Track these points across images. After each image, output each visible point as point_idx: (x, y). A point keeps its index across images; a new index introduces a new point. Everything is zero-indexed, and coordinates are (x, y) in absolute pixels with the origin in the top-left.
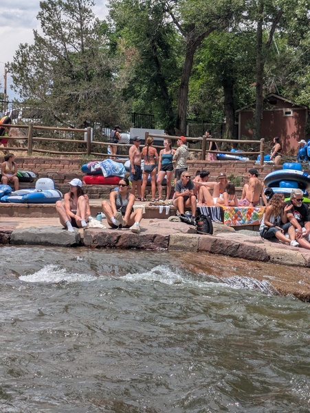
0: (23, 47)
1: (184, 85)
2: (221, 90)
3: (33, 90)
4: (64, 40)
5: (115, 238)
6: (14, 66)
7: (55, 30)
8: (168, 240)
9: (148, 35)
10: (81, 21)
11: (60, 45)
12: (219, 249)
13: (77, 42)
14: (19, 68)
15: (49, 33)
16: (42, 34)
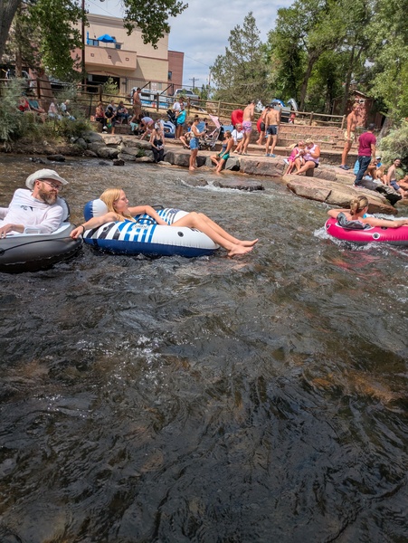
0: (219, 57)
1: (305, 83)
2: (325, 86)
3: (223, 82)
4: (242, 53)
6: (214, 68)
7: (238, 47)
9: (288, 52)
10: (251, 42)
11: (239, 56)
13: (249, 54)
14: (216, 70)
15: (234, 49)
16: (230, 50)
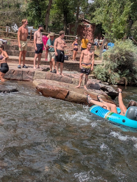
1: (48, 12)
5: (13, 71)
8: (34, 73)
12: (53, 78)
